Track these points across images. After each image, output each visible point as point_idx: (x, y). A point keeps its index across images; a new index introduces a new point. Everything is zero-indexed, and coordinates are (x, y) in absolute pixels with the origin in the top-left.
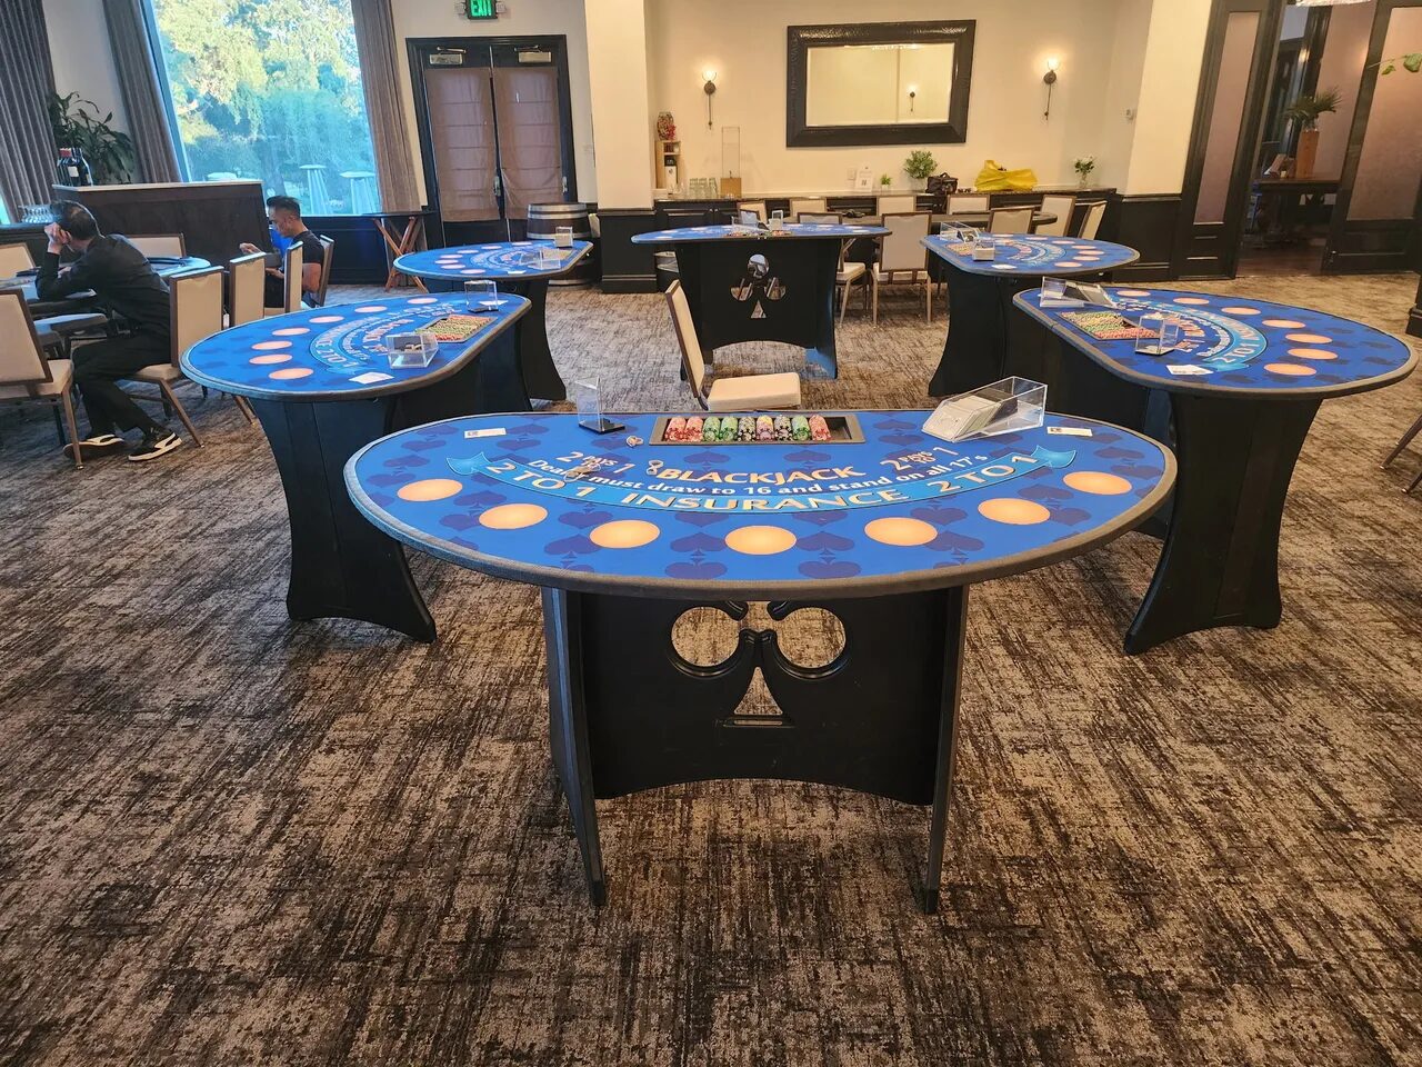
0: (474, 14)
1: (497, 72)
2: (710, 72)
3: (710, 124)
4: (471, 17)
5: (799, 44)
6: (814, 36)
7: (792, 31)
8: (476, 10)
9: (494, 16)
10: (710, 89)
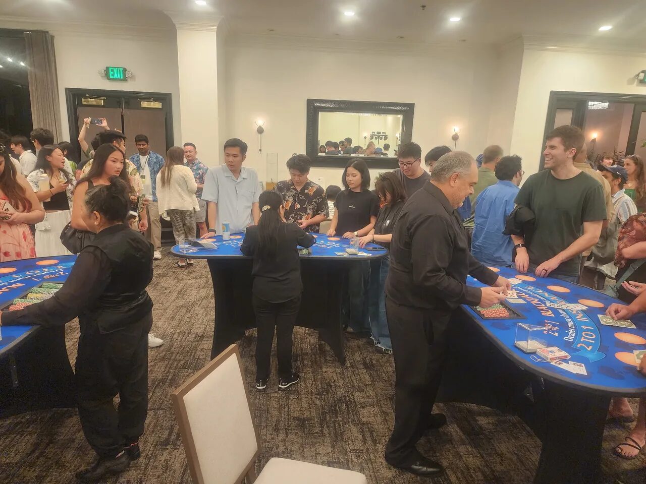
0: (111, 77)
1: (127, 112)
2: (260, 122)
3: (260, 150)
4: (109, 78)
5: (314, 109)
6: (323, 105)
7: (310, 102)
8: (113, 75)
9: (125, 79)
10: (260, 131)
